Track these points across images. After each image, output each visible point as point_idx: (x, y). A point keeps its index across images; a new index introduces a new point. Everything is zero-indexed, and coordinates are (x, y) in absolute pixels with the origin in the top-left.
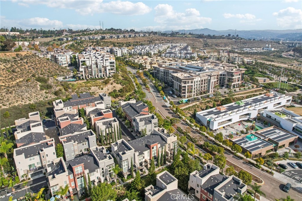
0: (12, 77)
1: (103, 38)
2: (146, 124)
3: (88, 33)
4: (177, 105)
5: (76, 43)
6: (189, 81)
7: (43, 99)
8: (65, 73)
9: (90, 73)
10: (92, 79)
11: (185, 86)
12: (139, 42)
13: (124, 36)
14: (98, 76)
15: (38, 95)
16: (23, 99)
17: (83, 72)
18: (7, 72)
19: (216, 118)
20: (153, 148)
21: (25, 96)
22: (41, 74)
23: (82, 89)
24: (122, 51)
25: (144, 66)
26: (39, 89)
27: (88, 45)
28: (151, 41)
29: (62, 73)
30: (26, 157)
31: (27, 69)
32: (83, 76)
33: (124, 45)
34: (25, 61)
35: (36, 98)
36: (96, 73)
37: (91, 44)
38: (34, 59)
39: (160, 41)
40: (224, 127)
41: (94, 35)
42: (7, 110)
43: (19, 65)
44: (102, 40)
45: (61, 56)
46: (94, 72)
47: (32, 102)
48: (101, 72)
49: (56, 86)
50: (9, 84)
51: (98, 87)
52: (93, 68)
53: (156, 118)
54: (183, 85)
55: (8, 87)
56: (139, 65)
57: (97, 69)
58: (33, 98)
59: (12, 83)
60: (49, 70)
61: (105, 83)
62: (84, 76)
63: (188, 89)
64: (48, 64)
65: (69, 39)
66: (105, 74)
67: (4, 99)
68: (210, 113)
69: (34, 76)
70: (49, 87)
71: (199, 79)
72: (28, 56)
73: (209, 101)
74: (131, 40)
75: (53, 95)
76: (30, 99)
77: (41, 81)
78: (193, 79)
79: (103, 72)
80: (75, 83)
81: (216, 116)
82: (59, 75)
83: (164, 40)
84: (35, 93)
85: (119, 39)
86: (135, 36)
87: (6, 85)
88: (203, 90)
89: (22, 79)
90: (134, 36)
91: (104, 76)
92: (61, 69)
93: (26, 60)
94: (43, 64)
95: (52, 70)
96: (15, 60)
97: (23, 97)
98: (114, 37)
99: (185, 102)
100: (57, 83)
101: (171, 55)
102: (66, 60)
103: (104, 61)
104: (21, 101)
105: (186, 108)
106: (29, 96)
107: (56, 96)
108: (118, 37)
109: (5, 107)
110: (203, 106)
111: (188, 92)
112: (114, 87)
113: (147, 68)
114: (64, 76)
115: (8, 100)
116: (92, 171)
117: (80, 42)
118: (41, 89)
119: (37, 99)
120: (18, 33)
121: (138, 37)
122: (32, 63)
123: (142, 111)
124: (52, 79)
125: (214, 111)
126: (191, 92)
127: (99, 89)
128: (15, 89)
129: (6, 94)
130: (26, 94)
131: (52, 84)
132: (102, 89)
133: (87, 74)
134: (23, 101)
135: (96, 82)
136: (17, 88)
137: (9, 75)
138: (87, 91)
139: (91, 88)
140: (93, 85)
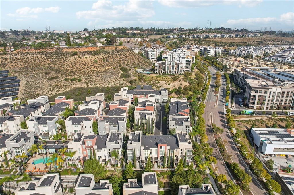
1: (207, 37)
2: (176, 124)
3: (194, 32)
4: (236, 115)
5: (179, 41)
6: (261, 91)
7: (119, 85)
8: (146, 66)
9: (163, 69)
10: (164, 74)
11: (255, 96)
12: (246, 42)
13: (230, 36)
14: (170, 72)
15: (117, 81)
16: (105, 83)
17: (158, 67)
18: (103, 61)
19: (273, 141)
20: (161, 147)
21: (107, 80)
22: (127, 65)
23: (152, 82)
24: (216, 50)
25: (229, 67)
26: (119, 76)
27: (189, 43)
28: (262, 42)
29: (143, 66)
30: (73, 124)
31: (118, 60)
33: (226, 45)
34: (119, 54)
36: (169, 69)
37: (193, 42)
38: (126, 53)
39: (274, 42)
40: (286, 156)
41: (199, 34)
42: (91, 88)
43: (114, 56)
44: (205, 39)
45: (152, 51)
46: (167, 68)
47: (110, 86)
48: (174, 69)
49: (134, 76)
50: (100, 70)
51: (166, 82)
52: (166, 64)
53: (189, 121)
54: (253, 94)
55: (99, 72)
56: (223, 66)
57: (170, 65)
58: (112, 82)
59: (102, 70)
60: (134, 62)
61: (174, 79)
62: (158, 71)
63: (259, 100)
65: (176, 36)
66: (177, 71)
67: (92, 80)
68: (271, 133)
69: (120, 66)
70: (128, 76)
71: (279, 90)
72: (123, 50)
73: (283, 119)
74: (236, 40)
75: (128, 83)
76: (109, 83)
77: (123, 71)
78: (268, 89)
79: (176, 69)
80: (149, 75)
81: (278, 139)
82: (140, 67)
83: (280, 41)
84: (115, 79)
85: (223, 39)
86: (243, 35)
87: (98, 70)
88: (283, 104)
89: (110, 67)
90: (241, 35)
91: (175, 73)
92: (144, 63)
93: (121, 53)
94: (131, 57)
95: (136, 63)
96: (113, 52)
97: (105, 81)
98: (219, 37)
99: (248, 114)
100: (135, 74)
101: (277, 59)
102: (155, 55)
103: (181, 58)
104: (103, 84)
105: (244, 120)
106: (109, 81)
107: (130, 85)
108: (223, 37)
109: (91, 86)
110: (271, 123)
111: (257, 103)
112: (181, 84)
113: (231, 70)
114: (144, 68)
115: (95, 81)
116: (99, 148)
117: (184, 40)
118: (121, 77)
119: (114, 84)
120: (139, 31)
121: (246, 37)
122: (124, 55)
123: (181, 111)
124: (133, 70)
125: (279, 132)
126: (263, 104)
127: (166, 84)
128: (103, 74)
129: (95, 77)
130: (108, 79)
131: (132, 74)
132: (169, 84)
133: (160, 69)
134: (104, 84)
135: (166, 77)
136: (104, 74)
137: (103, 63)
138: (155, 84)
139: (160, 82)
140: (163, 80)
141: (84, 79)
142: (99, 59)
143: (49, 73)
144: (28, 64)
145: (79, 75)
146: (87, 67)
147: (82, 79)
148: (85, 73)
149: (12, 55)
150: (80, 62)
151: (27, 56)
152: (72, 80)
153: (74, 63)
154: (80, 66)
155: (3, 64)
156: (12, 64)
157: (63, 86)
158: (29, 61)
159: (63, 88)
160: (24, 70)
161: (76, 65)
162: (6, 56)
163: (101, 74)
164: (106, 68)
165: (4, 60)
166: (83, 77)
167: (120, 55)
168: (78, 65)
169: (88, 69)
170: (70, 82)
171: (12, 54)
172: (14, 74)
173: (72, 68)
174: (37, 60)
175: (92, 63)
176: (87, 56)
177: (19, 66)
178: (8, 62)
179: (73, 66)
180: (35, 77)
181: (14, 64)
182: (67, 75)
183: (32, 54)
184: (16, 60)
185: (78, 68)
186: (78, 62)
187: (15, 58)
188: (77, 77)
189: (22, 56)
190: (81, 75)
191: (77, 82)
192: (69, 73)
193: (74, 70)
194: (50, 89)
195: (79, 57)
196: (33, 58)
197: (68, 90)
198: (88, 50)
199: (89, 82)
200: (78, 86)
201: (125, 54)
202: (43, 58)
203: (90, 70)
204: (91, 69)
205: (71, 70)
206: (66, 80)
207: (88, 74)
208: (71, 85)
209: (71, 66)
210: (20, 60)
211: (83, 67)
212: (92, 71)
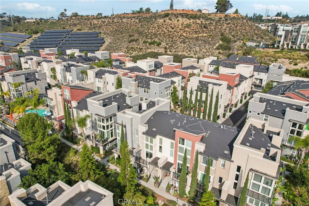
0: (199, 31)
9: (292, 40)
10: (291, 49)
15: (209, 52)
16: (190, 51)
17: (283, 37)
18: (199, 26)
20: (182, 141)
21: (194, 49)
22: (233, 36)
23: (264, 59)
26: (215, 47)
30: (97, 77)
31: (223, 28)
32: (279, 44)
35: (202, 54)
36: (304, 40)
38: (239, 22)
43: (219, 24)
46: (301, 38)
47: (195, 56)
49: (238, 49)
50: (190, 35)
55: (187, 38)
58: (201, 53)
59: (193, 36)
60: (247, 33)
62: (281, 43)
64: (250, 28)
67: (174, 46)
69: (222, 35)
70: (228, 48)
72: (235, 18)
76: (196, 53)
82: (253, 40)
84: (206, 49)
87: (187, 35)
89: (207, 35)
93: (230, 21)
95: (249, 34)
96: (220, 20)
97: (192, 49)
100: (242, 47)
104: (187, 52)
106: (198, 50)
114: (259, 43)
115: (177, 48)
118: (217, 48)
120: (281, 18)
122: (233, 25)
124: (240, 42)
127: (290, 64)
128: (191, 41)
129: (180, 43)
130: (197, 48)
131: (236, 47)
132: (296, 64)
133: (286, 41)
134: (189, 53)
135: (293, 53)
136: (194, 41)
137: (198, 29)
138: (268, 62)
139: (278, 59)
140: (285, 57)
141: (165, 44)
142: (195, 23)
143: (133, 36)
144: (120, 27)
145: (161, 39)
146: (175, 31)
147: (163, 44)
148: (170, 37)
149: (111, 19)
150: (169, 24)
151: (123, 20)
152: (150, 44)
153: (161, 25)
154: (166, 29)
155: (100, 26)
156: (107, 27)
157: (138, 49)
158: (122, 25)
159: (137, 52)
160: (113, 33)
161: (162, 28)
162: (106, 20)
163: (190, 40)
164: (200, 35)
165: (102, 23)
166: (165, 42)
167: (229, 23)
168: (165, 27)
169: (175, 33)
170: (148, 45)
171: (111, 17)
172: (103, 36)
173: (157, 30)
174: (129, 24)
175: (183, 27)
176: (179, 19)
177: (111, 29)
178: (105, 25)
179: (158, 29)
180: (119, 39)
181: (108, 27)
182: (149, 37)
183: (127, 19)
184: (112, 23)
185: (163, 31)
186: (166, 24)
187: (111, 22)
188: (158, 40)
189: (118, 20)
190: (163, 39)
191: (156, 46)
192: (152, 35)
193: (159, 32)
194: (125, 51)
195: (170, 19)
196: (127, 22)
197: (141, 53)
198: (184, 12)
199: (169, 47)
200: (154, 51)
201: (236, 23)
202: (136, 22)
203: (176, 34)
204: (178, 33)
205: (155, 32)
206: (144, 42)
207: (172, 38)
208: (146, 49)
209: (157, 28)
210: (115, 24)
211: (170, 30)
212: (179, 36)
